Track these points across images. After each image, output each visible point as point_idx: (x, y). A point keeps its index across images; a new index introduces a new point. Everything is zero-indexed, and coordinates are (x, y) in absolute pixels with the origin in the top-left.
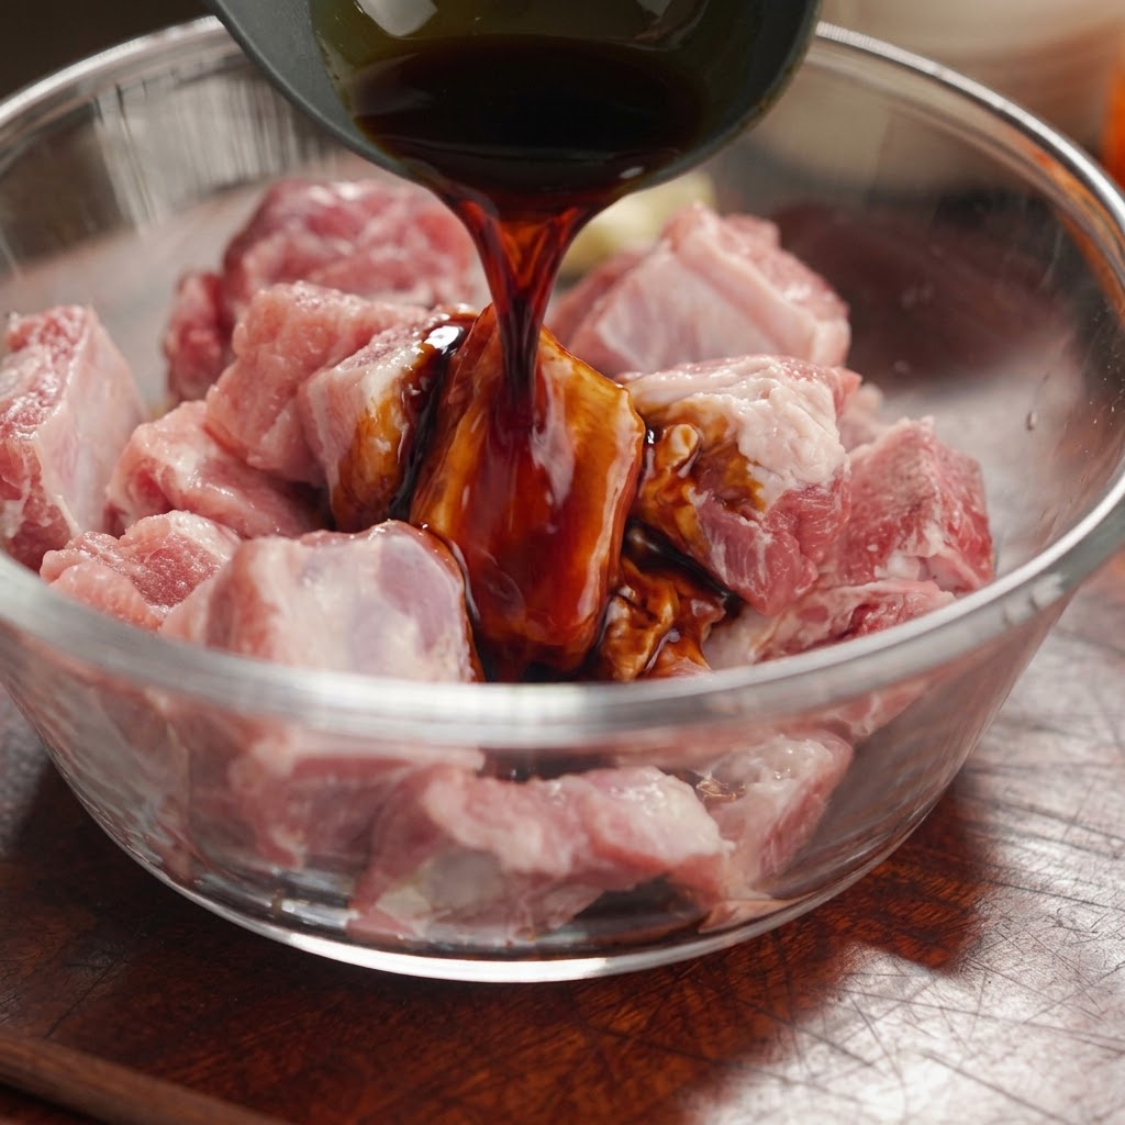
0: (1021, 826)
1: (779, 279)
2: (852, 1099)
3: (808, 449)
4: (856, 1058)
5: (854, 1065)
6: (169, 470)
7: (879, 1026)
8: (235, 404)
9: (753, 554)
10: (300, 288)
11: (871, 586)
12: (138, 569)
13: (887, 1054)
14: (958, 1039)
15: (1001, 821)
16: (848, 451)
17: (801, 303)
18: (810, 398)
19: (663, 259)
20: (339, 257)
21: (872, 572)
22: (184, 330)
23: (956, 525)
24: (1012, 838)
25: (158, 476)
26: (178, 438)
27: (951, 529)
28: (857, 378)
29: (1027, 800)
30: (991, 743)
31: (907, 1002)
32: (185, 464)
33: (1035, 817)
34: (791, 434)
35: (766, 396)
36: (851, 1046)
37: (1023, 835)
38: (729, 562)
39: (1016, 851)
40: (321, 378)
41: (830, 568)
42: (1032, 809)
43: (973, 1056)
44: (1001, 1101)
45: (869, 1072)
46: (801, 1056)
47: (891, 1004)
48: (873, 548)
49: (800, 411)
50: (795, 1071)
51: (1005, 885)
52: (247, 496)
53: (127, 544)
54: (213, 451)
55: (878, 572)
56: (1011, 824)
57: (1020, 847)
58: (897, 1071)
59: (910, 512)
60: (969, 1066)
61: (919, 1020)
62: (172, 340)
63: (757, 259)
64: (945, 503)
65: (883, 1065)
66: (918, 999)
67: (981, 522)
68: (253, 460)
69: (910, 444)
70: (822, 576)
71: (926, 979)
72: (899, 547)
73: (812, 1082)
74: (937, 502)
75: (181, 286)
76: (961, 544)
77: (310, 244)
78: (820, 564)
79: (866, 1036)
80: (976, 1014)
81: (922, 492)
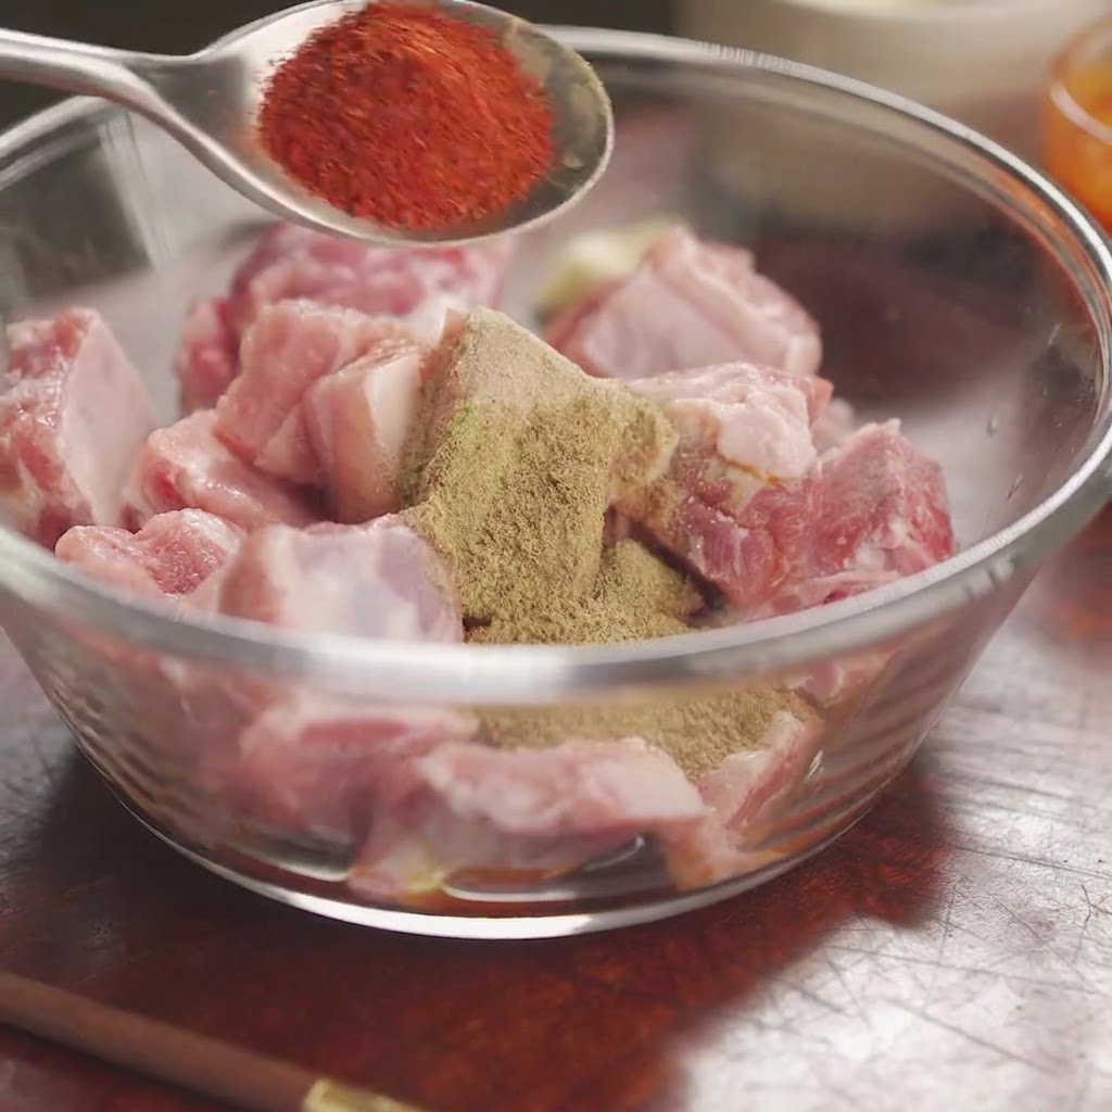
0: (978, 798)
1: (754, 298)
2: (824, 1041)
3: (782, 449)
4: (825, 1004)
5: (825, 1010)
6: (182, 474)
7: (848, 975)
8: (244, 411)
9: (729, 549)
10: (303, 303)
11: (841, 576)
12: (154, 562)
13: (854, 1001)
14: (922, 986)
15: (961, 793)
16: (820, 453)
17: (776, 320)
18: (785, 403)
19: (645, 279)
20: (340, 283)
21: (841, 564)
22: (195, 350)
23: (920, 519)
24: (971, 808)
25: (172, 478)
26: (190, 442)
27: (915, 523)
28: (828, 386)
29: (985, 774)
30: (950, 723)
31: (873, 954)
32: (197, 465)
33: (992, 789)
34: (768, 436)
35: (742, 400)
36: (821, 993)
37: (981, 805)
38: (707, 555)
39: (976, 819)
40: (325, 382)
41: (803, 560)
42: (990, 782)
43: (935, 1001)
44: (960, 1041)
45: (840, 1017)
46: (775, 1004)
47: (859, 956)
48: (842, 541)
49: (777, 415)
50: (770, 1017)
51: (963, 849)
52: (256, 496)
53: (142, 538)
54: (224, 455)
55: (846, 562)
56: (970, 795)
57: (978, 816)
58: (863, 1016)
59: (877, 508)
60: (932, 1010)
61: (885, 970)
62: (185, 358)
63: (733, 279)
64: (910, 498)
65: (852, 1010)
66: (883, 951)
67: (943, 518)
68: (259, 462)
69: (876, 447)
70: (794, 569)
71: (891, 934)
72: (866, 541)
73: (786, 1027)
74: (901, 498)
75: (191, 311)
76: (925, 536)
77: (314, 270)
78: (793, 557)
79: (835, 985)
80: (938, 964)
81: (887, 490)
